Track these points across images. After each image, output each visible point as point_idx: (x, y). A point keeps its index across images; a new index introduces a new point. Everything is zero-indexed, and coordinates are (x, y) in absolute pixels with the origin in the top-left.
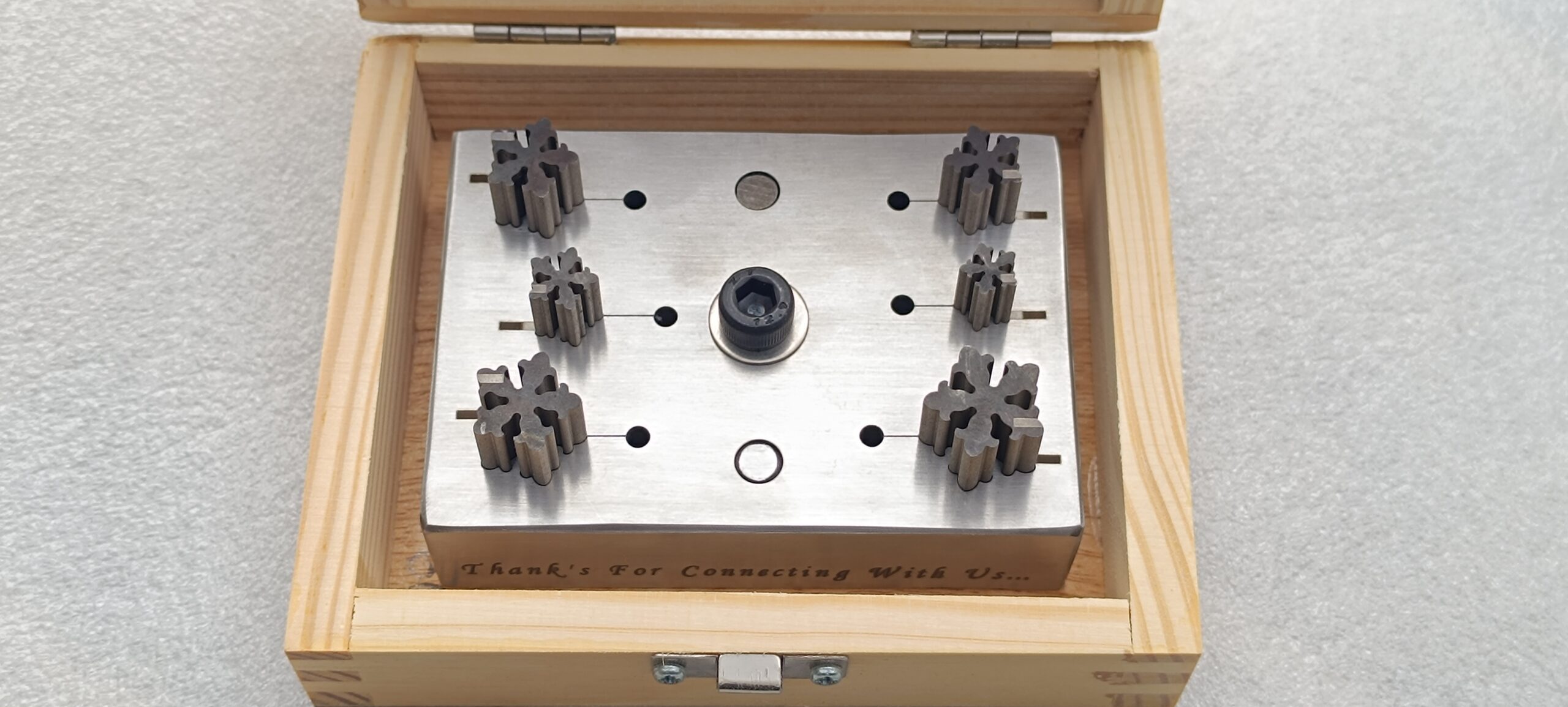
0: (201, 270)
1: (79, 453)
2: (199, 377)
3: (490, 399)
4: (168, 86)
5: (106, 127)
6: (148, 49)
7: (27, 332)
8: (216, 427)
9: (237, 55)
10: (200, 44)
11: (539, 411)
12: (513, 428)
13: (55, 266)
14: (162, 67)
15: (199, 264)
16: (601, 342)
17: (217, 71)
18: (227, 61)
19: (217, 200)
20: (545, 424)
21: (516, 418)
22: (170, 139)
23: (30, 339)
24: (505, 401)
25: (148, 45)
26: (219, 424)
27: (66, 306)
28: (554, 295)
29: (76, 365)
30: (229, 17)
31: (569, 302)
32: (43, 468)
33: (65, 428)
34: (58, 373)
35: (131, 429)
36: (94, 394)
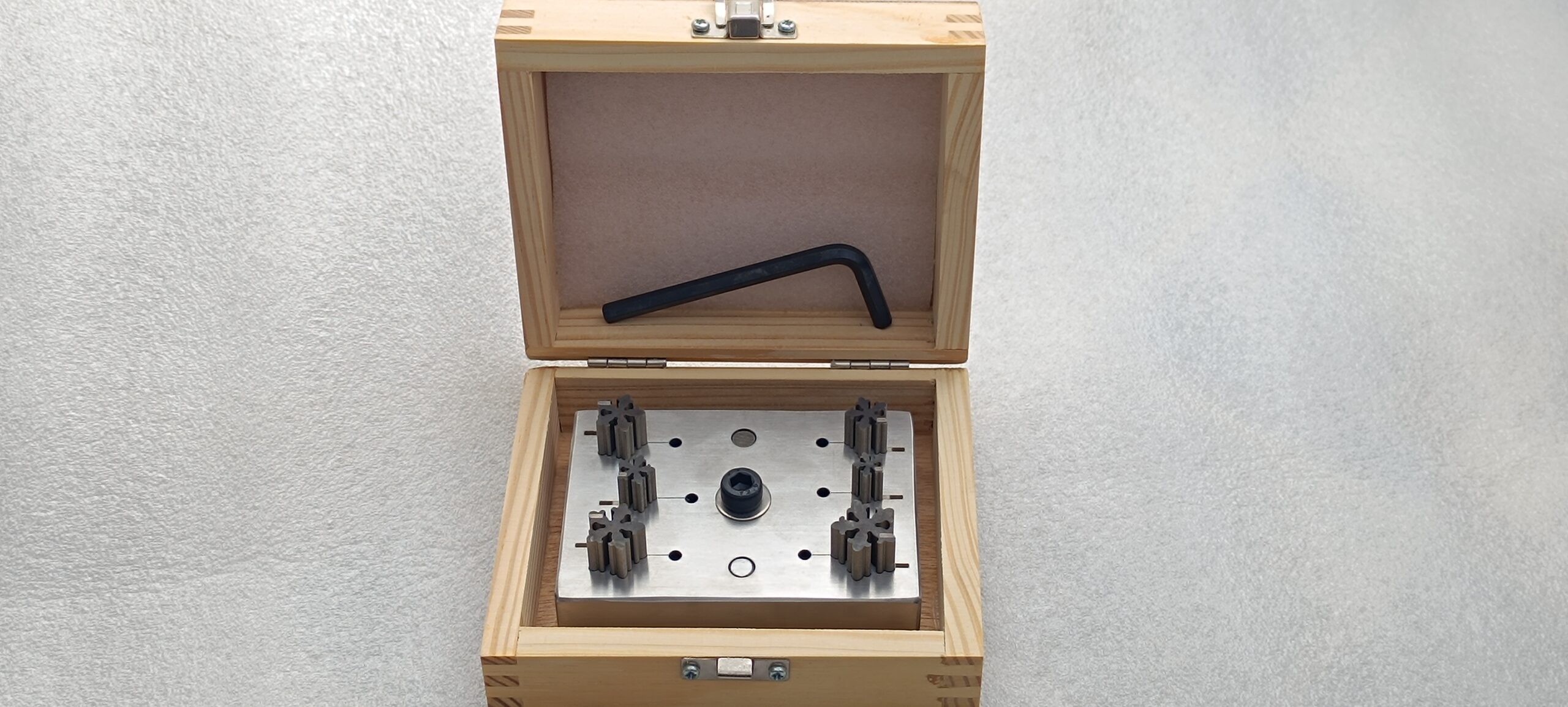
0: (427, 496)
1: (357, 588)
2: (425, 551)
3: (595, 526)
4: (412, 400)
5: (377, 420)
6: (402, 380)
7: (329, 525)
8: (434, 577)
9: (450, 385)
10: (430, 378)
11: (622, 531)
12: (608, 538)
13: (346, 491)
14: (409, 390)
15: (426, 493)
16: (656, 510)
17: (439, 393)
18: (445, 388)
19: (437, 461)
20: (625, 536)
21: (610, 534)
22: (412, 428)
23: (331, 528)
24: (603, 526)
25: (401, 378)
26: (436, 575)
27: (352, 512)
28: (631, 477)
29: (356, 543)
30: (447, 365)
31: (639, 481)
32: (337, 594)
33: (349, 574)
34: (346, 547)
35: (387, 577)
36: (366, 558)
